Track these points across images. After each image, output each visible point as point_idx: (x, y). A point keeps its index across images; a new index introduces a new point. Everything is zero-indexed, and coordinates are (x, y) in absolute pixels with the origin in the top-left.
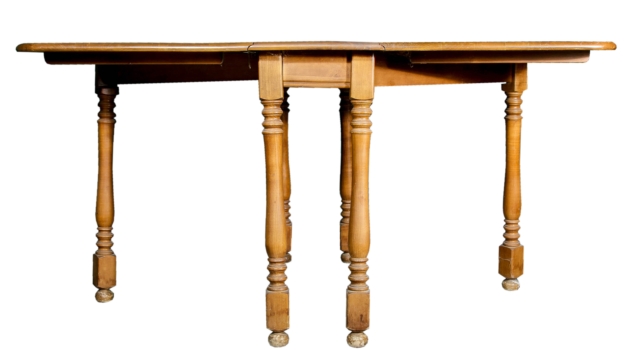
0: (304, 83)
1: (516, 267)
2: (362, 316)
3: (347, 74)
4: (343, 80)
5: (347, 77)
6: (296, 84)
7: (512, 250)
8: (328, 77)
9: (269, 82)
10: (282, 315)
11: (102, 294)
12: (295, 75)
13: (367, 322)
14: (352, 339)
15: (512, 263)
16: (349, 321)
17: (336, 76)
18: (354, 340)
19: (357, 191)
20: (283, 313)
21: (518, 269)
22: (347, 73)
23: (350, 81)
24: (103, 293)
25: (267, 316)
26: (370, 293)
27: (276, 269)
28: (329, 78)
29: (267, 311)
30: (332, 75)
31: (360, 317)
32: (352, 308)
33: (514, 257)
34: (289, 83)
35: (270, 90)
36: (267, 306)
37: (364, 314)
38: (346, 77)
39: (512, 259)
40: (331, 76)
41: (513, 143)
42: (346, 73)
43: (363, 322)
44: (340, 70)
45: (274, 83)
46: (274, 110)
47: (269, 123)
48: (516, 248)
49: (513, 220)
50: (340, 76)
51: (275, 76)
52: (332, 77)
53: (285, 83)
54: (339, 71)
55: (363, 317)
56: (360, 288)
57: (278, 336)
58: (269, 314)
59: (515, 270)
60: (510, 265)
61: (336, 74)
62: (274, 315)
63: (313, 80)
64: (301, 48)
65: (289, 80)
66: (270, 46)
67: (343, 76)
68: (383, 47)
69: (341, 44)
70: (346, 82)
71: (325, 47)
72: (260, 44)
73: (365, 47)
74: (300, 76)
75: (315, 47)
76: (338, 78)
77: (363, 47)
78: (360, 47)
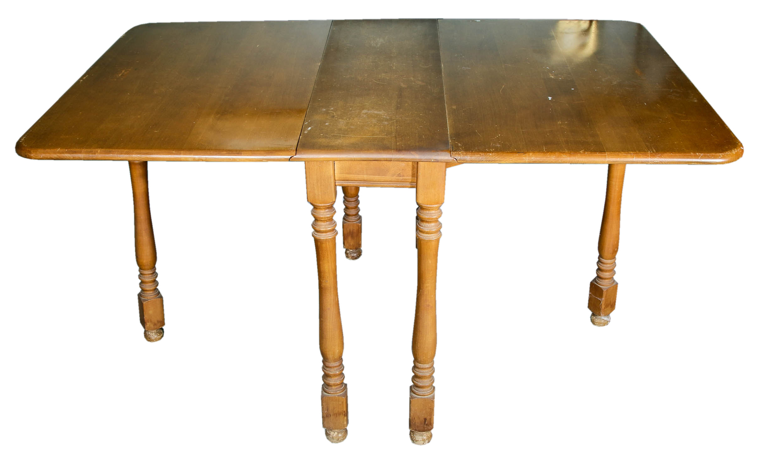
1: (607, 306)
2: (425, 419)
3: (412, 174)
4: (408, 180)
5: (413, 177)
6: (351, 184)
7: (604, 291)
9: (318, 185)
10: (339, 417)
11: (150, 335)
12: (350, 173)
13: (431, 425)
14: (414, 438)
15: (603, 303)
16: (411, 424)
17: (399, 175)
18: (417, 439)
19: (422, 299)
20: (340, 414)
21: (610, 307)
22: (412, 172)
23: (416, 181)
24: (152, 334)
25: (323, 417)
26: (435, 397)
27: (331, 373)
28: (390, 178)
29: (322, 412)
30: (395, 175)
31: (423, 420)
32: (415, 412)
33: (606, 297)
34: (343, 182)
35: (319, 193)
36: (323, 408)
37: (428, 418)
38: (411, 176)
39: (603, 299)
40: (393, 175)
41: (615, 182)
43: (427, 425)
44: (404, 169)
45: (324, 186)
46: (325, 214)
47: (320, 228)
48: (609, 288)
49: (608, 260)
50: (403, 176)
51: (325, 178)
52: (394, 177)
53: (338, 182)
55: (427, 421)
56: (425, 393)
57: (335, 434)
58: (325, 415)
59: (605, 310)
60: (601, 305)
61: (399, 174)
62: (330, 416)
63: (372, 180)
64: (354, 158)
65: (343, 179)
66: (317, 156)
67: (407, 176)
68: (455, 159)
69: (403, 154)
70: (411, 182)
71: (384, 158)
72: (304, 154)
73: (433, 160)
74: (356, 175)
75: (372, 158)
76: (401, 178)
77: (430, 159)
78: (427, 159)
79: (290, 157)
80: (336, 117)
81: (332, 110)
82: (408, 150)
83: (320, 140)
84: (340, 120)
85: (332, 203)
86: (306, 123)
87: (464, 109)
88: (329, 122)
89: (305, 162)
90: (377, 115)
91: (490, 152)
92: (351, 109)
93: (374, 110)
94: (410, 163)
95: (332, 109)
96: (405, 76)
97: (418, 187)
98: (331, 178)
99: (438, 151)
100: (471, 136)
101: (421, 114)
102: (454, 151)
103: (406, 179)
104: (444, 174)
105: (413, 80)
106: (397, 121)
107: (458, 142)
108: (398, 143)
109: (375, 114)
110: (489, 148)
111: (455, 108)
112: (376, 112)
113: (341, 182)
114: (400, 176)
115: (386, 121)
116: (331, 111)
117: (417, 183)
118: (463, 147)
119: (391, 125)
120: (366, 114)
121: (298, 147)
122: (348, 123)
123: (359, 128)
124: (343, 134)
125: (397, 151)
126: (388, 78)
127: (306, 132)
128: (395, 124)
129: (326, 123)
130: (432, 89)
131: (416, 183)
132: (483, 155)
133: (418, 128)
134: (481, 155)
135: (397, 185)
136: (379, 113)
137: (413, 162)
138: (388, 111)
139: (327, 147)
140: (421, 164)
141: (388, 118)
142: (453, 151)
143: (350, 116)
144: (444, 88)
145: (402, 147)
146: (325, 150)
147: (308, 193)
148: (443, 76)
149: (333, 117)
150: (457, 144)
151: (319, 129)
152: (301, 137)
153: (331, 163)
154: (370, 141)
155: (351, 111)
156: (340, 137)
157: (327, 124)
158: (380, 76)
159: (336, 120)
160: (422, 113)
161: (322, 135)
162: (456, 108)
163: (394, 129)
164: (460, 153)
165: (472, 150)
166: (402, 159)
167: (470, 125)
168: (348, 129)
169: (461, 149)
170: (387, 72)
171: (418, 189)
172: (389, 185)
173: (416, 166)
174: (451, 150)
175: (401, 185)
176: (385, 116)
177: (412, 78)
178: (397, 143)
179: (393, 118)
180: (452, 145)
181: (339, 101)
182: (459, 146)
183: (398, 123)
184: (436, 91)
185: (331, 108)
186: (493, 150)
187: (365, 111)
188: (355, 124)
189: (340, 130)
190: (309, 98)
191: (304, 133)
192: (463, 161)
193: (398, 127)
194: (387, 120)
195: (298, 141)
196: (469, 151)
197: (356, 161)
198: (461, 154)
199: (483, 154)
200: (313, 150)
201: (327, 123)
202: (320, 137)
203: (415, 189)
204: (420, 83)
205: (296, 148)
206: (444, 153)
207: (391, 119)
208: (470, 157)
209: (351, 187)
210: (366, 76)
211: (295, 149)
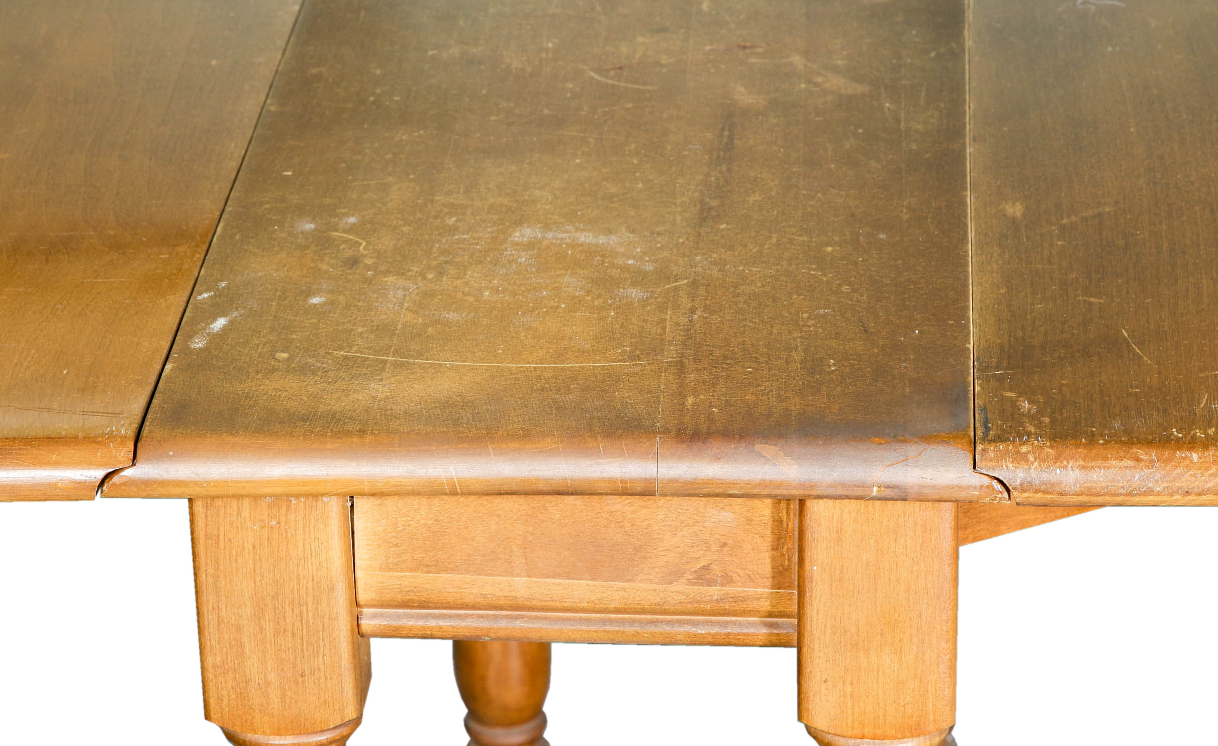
0: (496, 618)
3: (774, 567)
4: (752, 606)
5: (777, 585)
6: (441, 623)
8: (652, 587)
9: (262, 630)
12: (435, 567)
17: (703, 576)
22: (773, 559)
23: (794, 608)
28: (654, 590)
30: (681, 573)
34: (399, 617)
35: (272, 677)
38: (768, 582)
40: (673, 576)
42: (768, 561)
44: (730, 542)
45: (293, 635)
50: (727, 580)
51: (303, 591)
52: (680, 586)
53: (375, 616)
54: (725, 545)
61: (703, 568)
63: (559, 605)
64: (451, 482)
65: (399, 597)
66: (248, 470)
67: (750, 579)
68: (995, 483)
69: (717, 458)
70: (770, 615)
71: (613, 481)
72: (181, 455)
73: (875, 489)
74: (468, 578)
75: (547, 481)
76: (715, 592)
77: (863, 485)
78: (843, 485)
79: (100, 473)
80: (368, 261)
81: (351, 230)
82: (741, 437)
83: (271, 385)
84: (390, 279)
85: (344, 731)
86: (206, 295)
87: (1065, 221)
88: (331, 292)
89: (190, 500)
90: (591, 251)
91: (1192, 444)
92: (451, 221)
93: (577, 229)
94: (764, 510)
95: (352, 220)
96: (760, 50)
97: (807, 640)
98: (332, 589)
99: (905, 441)
100: (1095, 358)
101: (830, 249)
102: (990, 441)
103: (744, 600)
104: (948, 571)
105: (801, 67)
106: (694, 284)
107: (1020, 394)
108: (690, 400)
109: (582, 245)
110: (1188, 424)
111: (1019, 214)
112: (586, 238)
113: (389, 616)
114: (710, 583)
115: (634, 284)
116: (345, 231)
117: (800, 616)
118: (1047, 420)
119: (662, 308)
120: (530, 246)
121: (147, 423)
122: (428, 294)
123: (485, 321)
124: (396, 353)
125: (683, 442)
126: (665, 59)
127: (198, 343)
128: (685, 302)
129: (309, 293)
130: (902, 115)
131: (795, 621)
132: (1152, 461)
133: (809, 318)
134: (1142, 460)
135: (693, 630)
136: (602, 240)
137: (778, 500)
138: (652, 233)
139: (304, 419)
140: (818, 510)
141: (649, 267)
142: (984, 439)
143: (442, 258)
144: (970, 108)
145: (711, 419)
146: (291, 434)
147: (210, 676)
148: (969, 43)
149: (354, 262)
150: (1013, 403)
151: (273, 329)
152: (168, 367)
153: (334, 508)
154: (543, 389)
155: (453, 230)
156: (383, 370)
157: (315, 300)
158: (624, 49)
159: (369, 281)
160: (837, 239)
161: (285, 355)
162: (1024, 216)
163: (678, 324)
164: (1024, 449)
165: (1093, 435)
166: (709, 482)
167: (1091, 304)
168: (426, 326)
169: (1032, 429)
170: (663, 30)
171: (805, 649)
172: (651, 628)
173: (793, 524)
174: (979, 433)
175: (716, 630)
176: (634, 257)
177: (797, 60)
178: (683, 397)
179: (675, 269)
180: (984, 409)
181: (390, 179)
182: (1023, 415)
183: (702, 291)
184: (920, 127)
185: (347, 215)
186: (1211, 431)
187: (523, 234)
188: (471, 299)
189: (385, 329)
190: (235, 164)
191: (187, 351)
192: (1039, 495)
193: (696, 317)
194: (639, 278)
195: (150, 389)
196: (1075, 437)
197: (463, 494)
198: (1031, 458)
199: (1154, 457)
200: (230, 439)
201: (318, 292)
202: (274, 370)
203: (793, 651)
204: (836, 83)
205: (135, 426)
206: (935, 451)
207: (663, 274)
208: (1077, 472)
209: (505, 641)
210: (547, 50)
211: (131, 432)
